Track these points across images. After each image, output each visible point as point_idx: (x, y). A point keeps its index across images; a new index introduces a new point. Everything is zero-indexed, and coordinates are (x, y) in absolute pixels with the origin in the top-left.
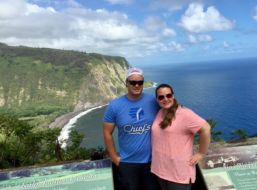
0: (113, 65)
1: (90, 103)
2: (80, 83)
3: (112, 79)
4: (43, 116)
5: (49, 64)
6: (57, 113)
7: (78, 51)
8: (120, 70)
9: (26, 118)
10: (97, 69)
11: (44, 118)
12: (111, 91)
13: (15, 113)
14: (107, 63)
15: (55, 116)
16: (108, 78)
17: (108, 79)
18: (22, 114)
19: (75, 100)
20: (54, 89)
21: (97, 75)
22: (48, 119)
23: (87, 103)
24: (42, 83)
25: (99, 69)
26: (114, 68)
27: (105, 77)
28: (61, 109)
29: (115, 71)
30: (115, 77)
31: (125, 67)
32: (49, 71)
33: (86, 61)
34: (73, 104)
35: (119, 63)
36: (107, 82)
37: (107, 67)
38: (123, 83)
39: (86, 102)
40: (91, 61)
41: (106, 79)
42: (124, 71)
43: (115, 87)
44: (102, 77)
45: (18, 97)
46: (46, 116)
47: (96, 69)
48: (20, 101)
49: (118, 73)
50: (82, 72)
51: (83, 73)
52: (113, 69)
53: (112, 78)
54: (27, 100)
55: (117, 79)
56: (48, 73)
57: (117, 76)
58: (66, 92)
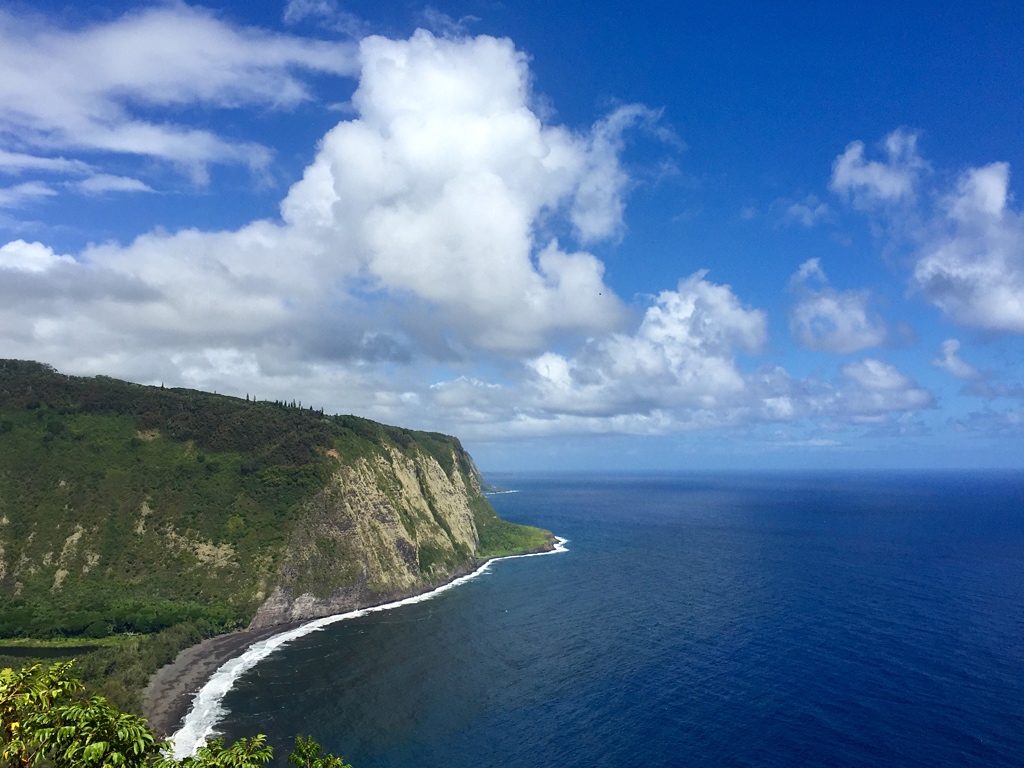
0: (416, 462)
1: (316, 596)
2: (290, 519)
3: (406, 512)
4: (132, 639)
5: (190, 444)
6: (186, 627)
7: (297, 406)
8: (438, 480)
9: (70, 640)
10: (356, 471)
11: (136, 645)
12: (397, 555)
13: (34, 620)
14: (395, 453)
15: (176, 640)
16: (392, 509)
17: (390, 512)
18: (60, 625)
19: (262, 583)
20: (191, 537)
21: (353, 493)
22: (151, 650)
23: (305, 597)
24: (151, 512)
25: (363, 472)
26: (418, 472)
27: (381, 503)
28: (203, 615)
29: (420, 484)
30: (417, 506)
31: (456, 474)
32: (184, 471)
33: (319, 443)
34: (250, 597)
35: (436, 458)
36: (388, 522)
37: (393, 469)
38: (445, 530)
39: (299, 594)
40: (337, 442)
41: (384, 511)
42: (452, 488)
43: (413, 543)
44: (370, 502)
45: (55, 558)
46: (145, 638)
47: (352, 474)
48: (61, 574)
49: (428, 492)
50: (300, 480)
51: (302, 485)
52: (413, 475)
53: (407, 508)
54: (86, 570)
55: (423, 515)
56: (177, 478)
57: (424, 504)
58: (233, 550)
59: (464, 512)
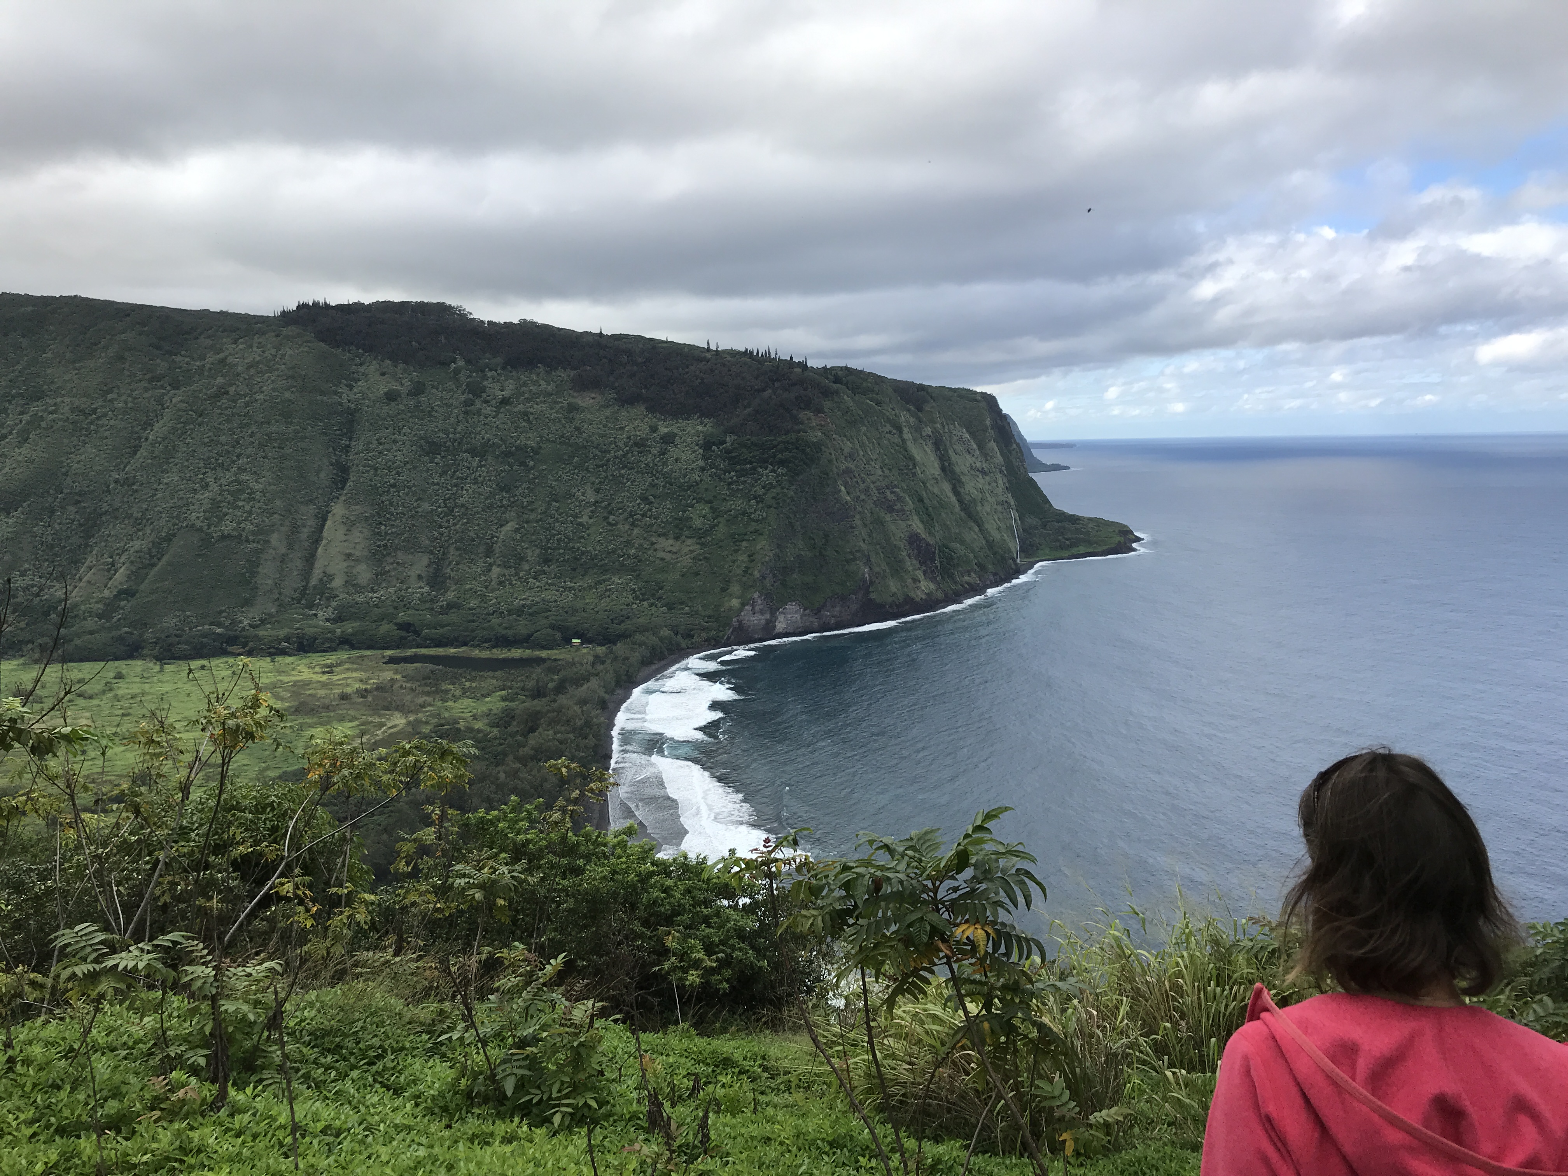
0: (935, 430)
1: (804, 606)
2: (769, 507)
3: (921, 500)
4: (585, 651)
5: (639, 409)
6: (648, 640)
7: (773, 356)
8: (968, 456)
9: (513, 650)
10: (853, 443)
12: (909, 556)
14: (906, 418)
15: (636, 655)
16: (902, 494)
17: (899, 499)
18: (500, 633)
19: (735, 588)
20: (646, 529)
21: (848, 471)
22: (608, 665)
23: (791, 607)
24: (597, 497)
25: (862, 446)
26: (938, 444)
27: (887, 487)
28: (667, 626)
29: (940, 459)
30: (937, 490)
31: (992, 446)
32: (632, 444)
33: (802, 406)
34: (723, 605)
36: (897, 511)
37: (903, 440)
38: (976, 522)
39: (783, 602)
40: (827, 404)
41: (892, 497)
42: (985, 465)
43: (931, 540)
44: (872, 486)
45: (489, 552)
46: (601, 650)
47: (848, 447)
48: (497, 572)
49: (953, 472)
52: (929, 449)
53: (923, 494)
54: (526, 567)
55: (944, 503)
57: (947, 487)
58: (698, 546)
59: (1002, 498)
